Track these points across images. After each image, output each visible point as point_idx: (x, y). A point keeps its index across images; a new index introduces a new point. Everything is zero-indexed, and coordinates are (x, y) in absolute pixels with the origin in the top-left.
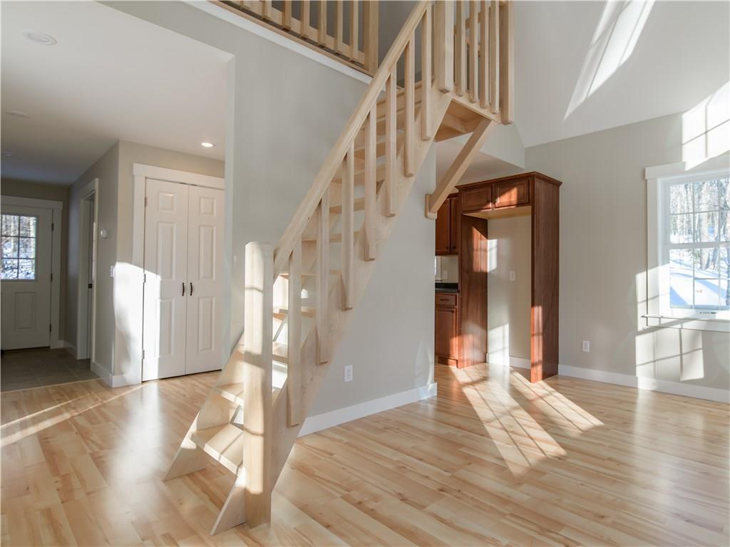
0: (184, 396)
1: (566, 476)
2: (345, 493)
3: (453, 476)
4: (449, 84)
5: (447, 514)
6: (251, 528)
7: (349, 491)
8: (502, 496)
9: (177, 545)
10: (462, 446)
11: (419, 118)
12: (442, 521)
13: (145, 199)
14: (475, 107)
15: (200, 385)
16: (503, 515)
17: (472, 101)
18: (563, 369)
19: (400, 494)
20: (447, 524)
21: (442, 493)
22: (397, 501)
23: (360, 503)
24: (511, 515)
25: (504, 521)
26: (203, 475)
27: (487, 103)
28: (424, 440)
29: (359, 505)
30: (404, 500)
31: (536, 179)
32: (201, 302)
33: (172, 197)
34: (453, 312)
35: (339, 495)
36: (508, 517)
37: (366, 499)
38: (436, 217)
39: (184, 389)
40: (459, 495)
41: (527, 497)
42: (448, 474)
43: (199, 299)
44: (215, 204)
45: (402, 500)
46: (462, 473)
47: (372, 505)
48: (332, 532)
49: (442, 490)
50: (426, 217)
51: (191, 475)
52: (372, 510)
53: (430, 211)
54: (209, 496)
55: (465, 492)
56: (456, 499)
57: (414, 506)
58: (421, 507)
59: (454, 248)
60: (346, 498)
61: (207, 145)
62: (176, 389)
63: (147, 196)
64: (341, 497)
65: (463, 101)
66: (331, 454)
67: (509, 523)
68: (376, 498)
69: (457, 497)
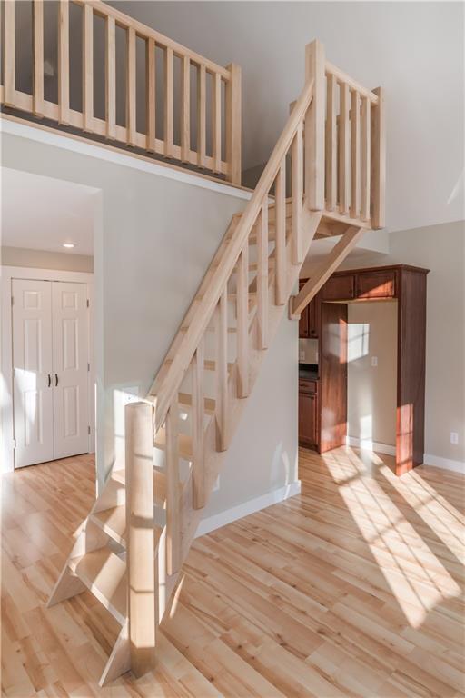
0: (55, 489)
1: (447, 615)
2: (224, 632)
3: (329, 611)
4: (320, 202)
5: (330, 669)
6: (137, 678)
7: (227, 629)
8: (384, 643)
9: (67, 695)
10: (334, 567)
11: (289, 243)
12: (326, 677)
13: (12, 299)
14: (345, 219)
15: (69, 475)
16: (389, 672)
17: (341, 214)
18: (428, 459)
19: (279, 636)
20: (331, 682)
21: (323, 636)
22: (275, 646)
23: (240, 647)
24: (397, 671)
25: (390, 680)
26: (84, 600)
27: (358, 214)
28: (295, 558)
29: (239, 649)
30: (284, 645)
31: (403, 271)
32: (66, 391)
33: (37, 295)
34: (312, 398)
35: (219, 635)
36: (393, 674)
37: (246, 641)
38: (299, 318)
39: (54, 480)
40: (339, 640)
41: (412, 647)
42: (326, 609)
43: (64, 389)
44: (76, 299)
45: (281, 645)
46: (339, 608)
47: (252, 651)
48: (216, 686)
49: (321, 633)
50: (290, 319)
51: (72, 600)
52: (253, 658)
53: (293, 312)
54: (91, 629)
55: (345, 636)
56: (337, 646)
57: (294, 653)
58: (303, 656)
59: (313, 332)
60: (225, 639)
61: (69, 246)
62: (47, 479)
63: (14, 295)
64: (220, 638)
65: (334, 215)
66: (204, 575)
67: (394, 683)
68: (255, 641)
69: (338, 644)
